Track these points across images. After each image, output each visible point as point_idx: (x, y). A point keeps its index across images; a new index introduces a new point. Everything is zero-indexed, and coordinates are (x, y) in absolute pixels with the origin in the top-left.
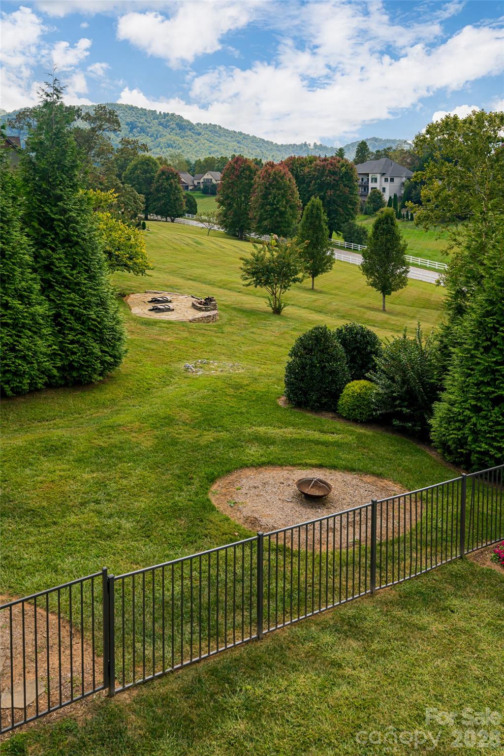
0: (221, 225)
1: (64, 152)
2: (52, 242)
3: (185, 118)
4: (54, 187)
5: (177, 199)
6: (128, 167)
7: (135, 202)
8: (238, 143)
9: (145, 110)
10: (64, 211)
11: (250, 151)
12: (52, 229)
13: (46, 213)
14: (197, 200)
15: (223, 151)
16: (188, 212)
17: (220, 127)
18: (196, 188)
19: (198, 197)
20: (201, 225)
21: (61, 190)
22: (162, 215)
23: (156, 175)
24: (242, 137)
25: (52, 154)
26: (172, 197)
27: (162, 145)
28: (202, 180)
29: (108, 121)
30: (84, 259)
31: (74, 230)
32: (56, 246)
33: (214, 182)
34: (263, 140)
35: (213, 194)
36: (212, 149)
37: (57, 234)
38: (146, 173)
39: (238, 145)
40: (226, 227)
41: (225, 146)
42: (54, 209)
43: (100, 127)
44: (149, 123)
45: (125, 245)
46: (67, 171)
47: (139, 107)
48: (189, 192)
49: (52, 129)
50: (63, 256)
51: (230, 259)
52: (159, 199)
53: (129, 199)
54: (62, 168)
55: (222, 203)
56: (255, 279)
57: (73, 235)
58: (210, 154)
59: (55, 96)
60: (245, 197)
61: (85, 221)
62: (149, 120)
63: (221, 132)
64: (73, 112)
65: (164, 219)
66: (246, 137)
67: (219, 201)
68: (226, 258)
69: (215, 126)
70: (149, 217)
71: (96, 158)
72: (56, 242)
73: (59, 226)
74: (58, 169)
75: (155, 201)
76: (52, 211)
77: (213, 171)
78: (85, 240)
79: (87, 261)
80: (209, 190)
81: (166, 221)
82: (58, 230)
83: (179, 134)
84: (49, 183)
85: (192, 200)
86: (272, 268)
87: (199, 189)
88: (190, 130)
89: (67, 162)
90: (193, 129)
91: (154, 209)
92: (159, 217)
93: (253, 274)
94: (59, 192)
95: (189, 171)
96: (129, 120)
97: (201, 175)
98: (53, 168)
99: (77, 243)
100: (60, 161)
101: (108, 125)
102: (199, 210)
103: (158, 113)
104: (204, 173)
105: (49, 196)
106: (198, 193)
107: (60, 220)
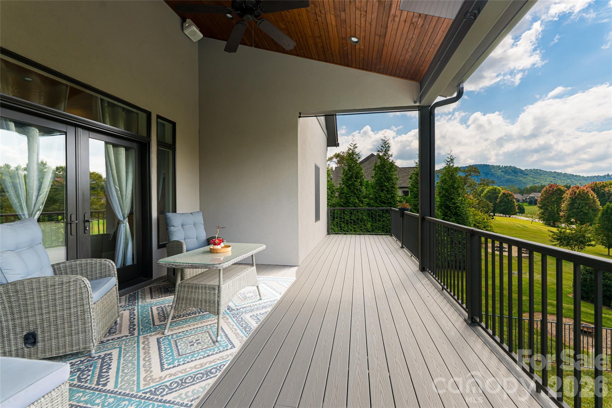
0: (540, 219)
1: (454, 182)
2: (449, 215)
3: (517, 167)
4: (450, 194)
5: (512, 206)
6: (484, 192)
7: (488, 206)
8: (554, 177)
9: (494, 166)
10: (455, 203)
11: (563, 181)
12: (450, 210)
13: (447, 204)
14: (525, 207)
15: (543, 182)
16: (519, 213)
17: (541, 170)
18: (524, 201)
19: (526, 205)
20: (528, 219)
21: (453, 196)
22: (503, 214)
23: (500, 195)
24: (556, 174)
25: (450, 183)
26: (509, 205)
27: (503, 181)
28: (528, 197)
29: (474, 171)
30: (463, 222)
31: (459, 210)
32: (451, 216)
33: (536, 198)
34: (573, 175)
35: (536, 204)
36: (535, 182)
37: (452, 212)
38: (494, 194)
39: (554, 178)
40: (544, 220)
41: (544, 180)
42: (451, 203)
43: (470, 175)
44: (496, 172)
45: (482, 222)
46: (456, 189)
47: (491, 165)
48: (520, 203)
49: (450, 174)
50: (454, 220)
51: (545, 235)
52: (501, 206)
53: (485, 205)
54: (454, 188)
55: (541, 208)
56: (559, 242)
57: (458, 212)
58: (534, 184)
59: (451, 162)
60: (557, 205)
61: (463, 207)
62: (496, 170)
63: (541, 173)
64: (457, 169)
65: (505, 216)
66: (559, 174)
67: (539, 207)
68: (542, 235)
69: (537, 170)
70: (496, 214)
71: (468, 188)
72: (451, 215)
73: (453, 209)
74: (452, 188)
75: (499, 207)
76: (450, 204)
77: (535, 192)
78: (463, 214)
79: (464, 222)
80: (533, 202)
81: (506, 216)
82: (452, 210)
83: (514, 175)
84: (449, 193)
85: (522, 207)
86: (571, 237)
87: (526, 202)
88: (521, 173)
89: (456, 185)
90: (523, 172)
91: (499, 211)
92: (502, 215)
93: (558, 240)
94: (452, 196)
95: (520, 193)
96: (485, 171)
97: (528, 195)
98: (450, 188)
99: (460, 215)
100: (453, 185)
101: (473, 173)
102: (526, 211)
103: (501, 166)
104: (530, 194)
105: (449, 198)
106: (525, 204)
107: (453, 207)
